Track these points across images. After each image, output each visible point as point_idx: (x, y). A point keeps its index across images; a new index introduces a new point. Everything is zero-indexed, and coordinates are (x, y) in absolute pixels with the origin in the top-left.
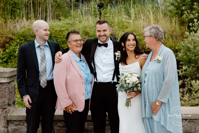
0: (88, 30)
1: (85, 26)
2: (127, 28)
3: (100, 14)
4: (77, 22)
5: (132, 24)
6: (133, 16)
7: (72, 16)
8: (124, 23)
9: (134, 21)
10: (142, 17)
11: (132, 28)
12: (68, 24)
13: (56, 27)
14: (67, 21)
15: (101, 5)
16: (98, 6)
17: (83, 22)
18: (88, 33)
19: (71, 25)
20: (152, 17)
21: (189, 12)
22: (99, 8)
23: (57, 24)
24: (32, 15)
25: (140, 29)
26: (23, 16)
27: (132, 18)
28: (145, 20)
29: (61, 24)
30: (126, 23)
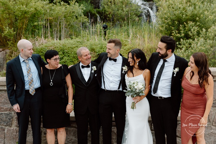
0: (94, 47)
1: (91, 44)
2: (126, 45)
3: (105, 34)
4: (85, 41)
5: (130, 42)
6: (131, 35)
7: (82, 36)
8: (123, 41)
9: (132, 40)
10: (139, 37)
11: (130, 45)
12: (78, 42)
13: (68, 44)
14: (78, 39)
15: (105, 26)
16: (103, 27)
17: (90, 40)
18: (94, 49)
19: (81, 43)
20: (146, 36)
21: (177, 32)
22: (104, 29)
23: (69, 42)
24: (49, 34)
25: (136, 46)
26: (41, 36)
27: (130, 37)
28: (141, 39)
29: (73, 42)
30: (125, 42)
